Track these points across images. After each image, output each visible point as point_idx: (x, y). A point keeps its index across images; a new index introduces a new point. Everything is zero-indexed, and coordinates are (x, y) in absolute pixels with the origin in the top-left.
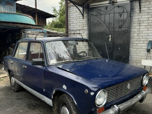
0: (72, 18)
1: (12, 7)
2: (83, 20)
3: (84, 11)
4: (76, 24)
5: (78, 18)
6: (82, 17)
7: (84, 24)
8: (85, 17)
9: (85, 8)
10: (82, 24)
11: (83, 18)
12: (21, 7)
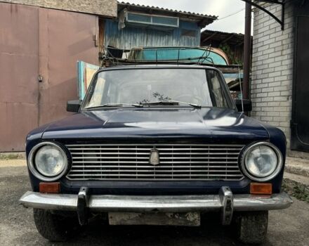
0: (262, 35)
1: (193, 38)
2: (282, 35)
3: (285, 12)
4: (267, 47)
5: (273, 31)
6: (280, 28)
7: (284, 42)
8: (286, 26)
9: (287, 5)
10: (280, 44)
11: (283, 29)
12: (227, 37)
